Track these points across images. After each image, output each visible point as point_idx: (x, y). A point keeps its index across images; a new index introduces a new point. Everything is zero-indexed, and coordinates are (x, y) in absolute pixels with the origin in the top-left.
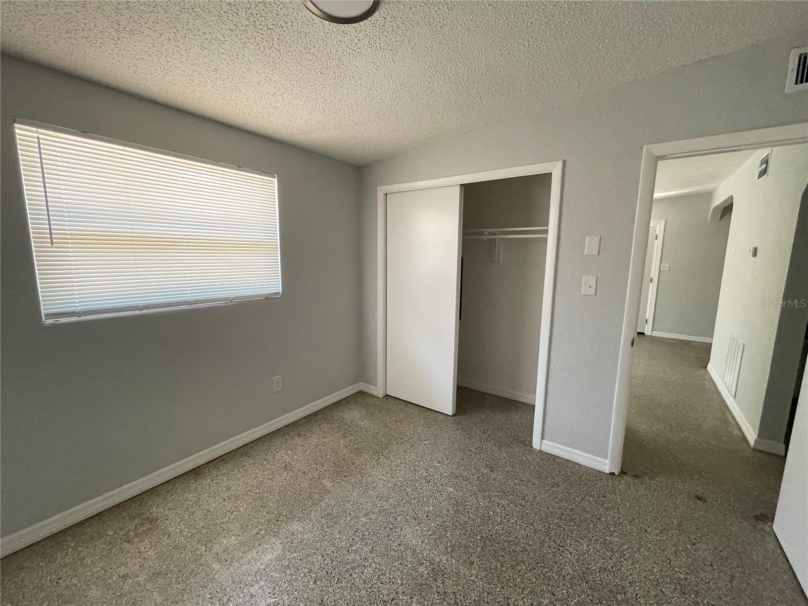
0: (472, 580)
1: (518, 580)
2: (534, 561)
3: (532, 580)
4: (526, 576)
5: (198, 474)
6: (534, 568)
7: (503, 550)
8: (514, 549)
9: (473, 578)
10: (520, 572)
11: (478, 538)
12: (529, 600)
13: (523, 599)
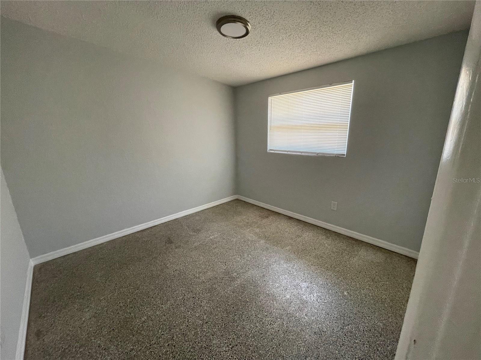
0: (225, 290)
1: (219, 309)
2: (226, 323)
3: (217, 316)
4: (220, 314)
5: (290, 219)
6: (222, 320)
7: (238, 309)
8: (236, 315)
9: (226, 291)
10: (223, 312)
11: (247, 300)
12: (208, 310)
13: (210, 307)
